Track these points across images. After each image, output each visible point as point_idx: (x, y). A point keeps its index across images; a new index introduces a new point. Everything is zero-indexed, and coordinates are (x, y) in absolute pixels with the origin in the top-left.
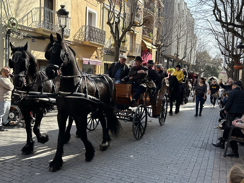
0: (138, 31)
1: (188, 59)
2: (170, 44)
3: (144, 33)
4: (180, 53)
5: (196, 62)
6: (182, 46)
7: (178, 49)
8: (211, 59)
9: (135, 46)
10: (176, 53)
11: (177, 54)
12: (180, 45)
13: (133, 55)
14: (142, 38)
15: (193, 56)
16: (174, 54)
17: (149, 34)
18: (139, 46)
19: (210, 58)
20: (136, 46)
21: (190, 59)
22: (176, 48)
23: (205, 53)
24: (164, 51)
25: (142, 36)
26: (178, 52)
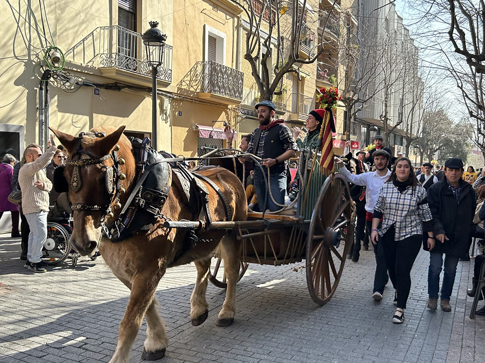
0: (307, 73)
1: (408, 125)
2: (371, 97)
3: (319, 76)
4: (392, 115)
5: (423, 132)
6: (394, 100)
7: (386, 106)
8: (453, 126)
9: (302, 101)
10: (384, 114)
11: (385, 116)
12: (390, 100)
13: (299, 119)
14: (316, 86)
15: (416, 119)
16: (380, 117)
17: (331, 79)
18: (311, 100)
19: (450, 123)
20: (305, 102)
21: (411, 126)
22: (384, 104)
23: (440, 113)
24: (359, 110)
25: (316, 81)
26: (386, 113)
